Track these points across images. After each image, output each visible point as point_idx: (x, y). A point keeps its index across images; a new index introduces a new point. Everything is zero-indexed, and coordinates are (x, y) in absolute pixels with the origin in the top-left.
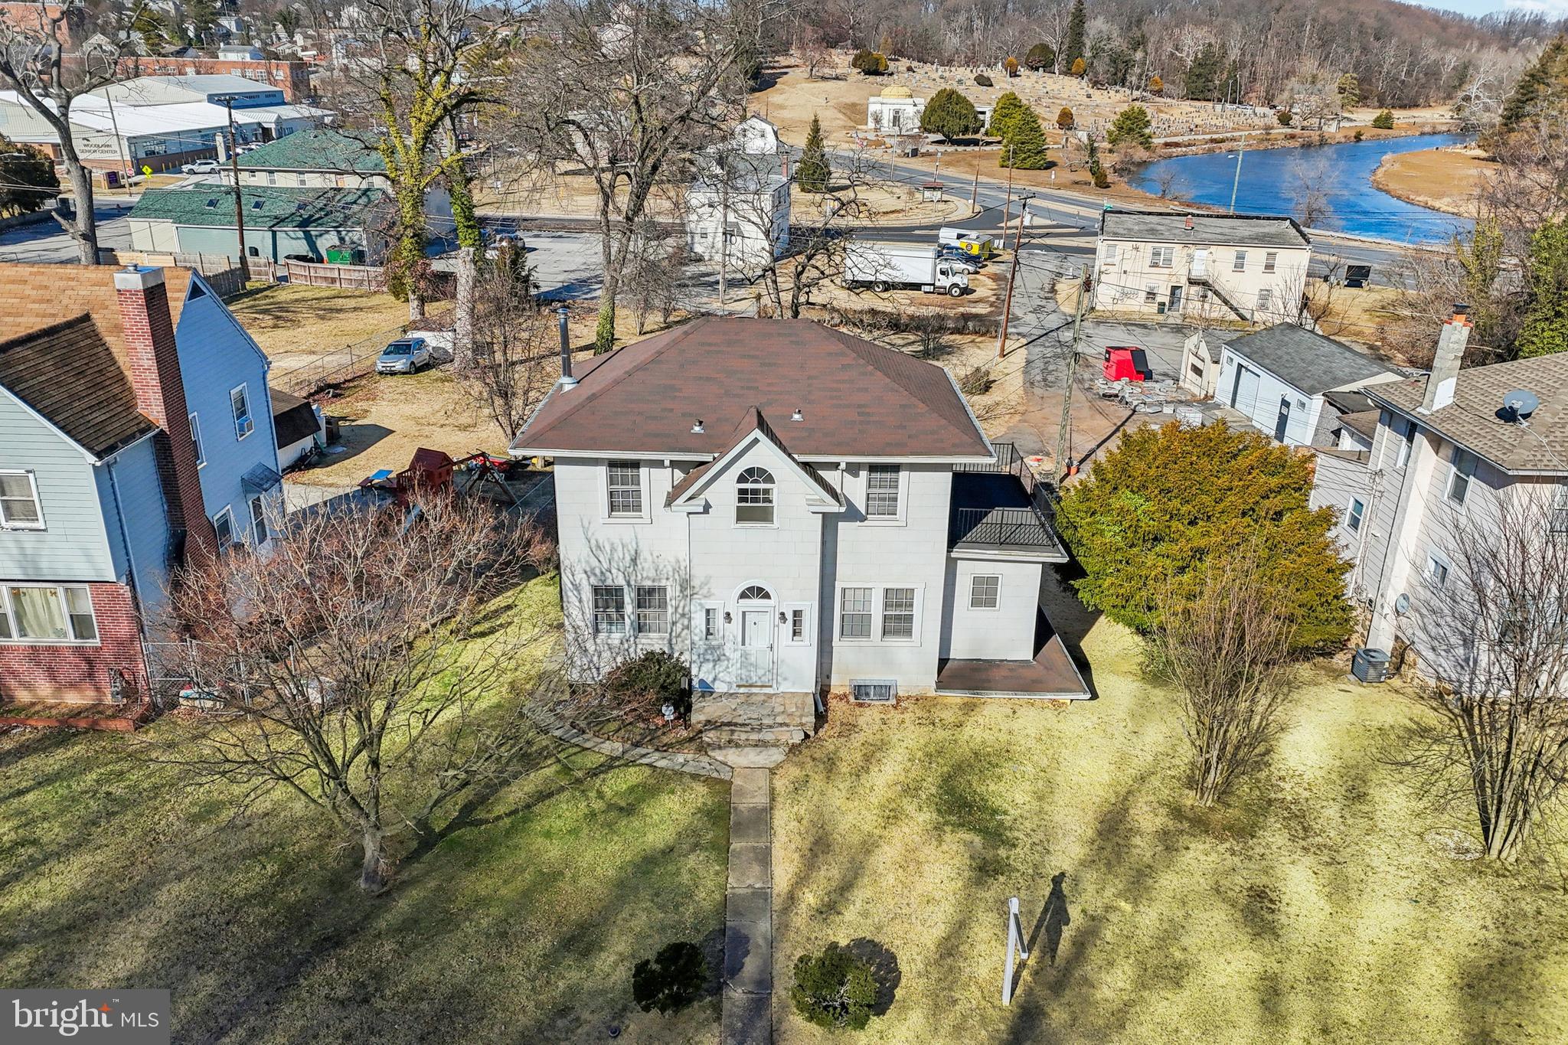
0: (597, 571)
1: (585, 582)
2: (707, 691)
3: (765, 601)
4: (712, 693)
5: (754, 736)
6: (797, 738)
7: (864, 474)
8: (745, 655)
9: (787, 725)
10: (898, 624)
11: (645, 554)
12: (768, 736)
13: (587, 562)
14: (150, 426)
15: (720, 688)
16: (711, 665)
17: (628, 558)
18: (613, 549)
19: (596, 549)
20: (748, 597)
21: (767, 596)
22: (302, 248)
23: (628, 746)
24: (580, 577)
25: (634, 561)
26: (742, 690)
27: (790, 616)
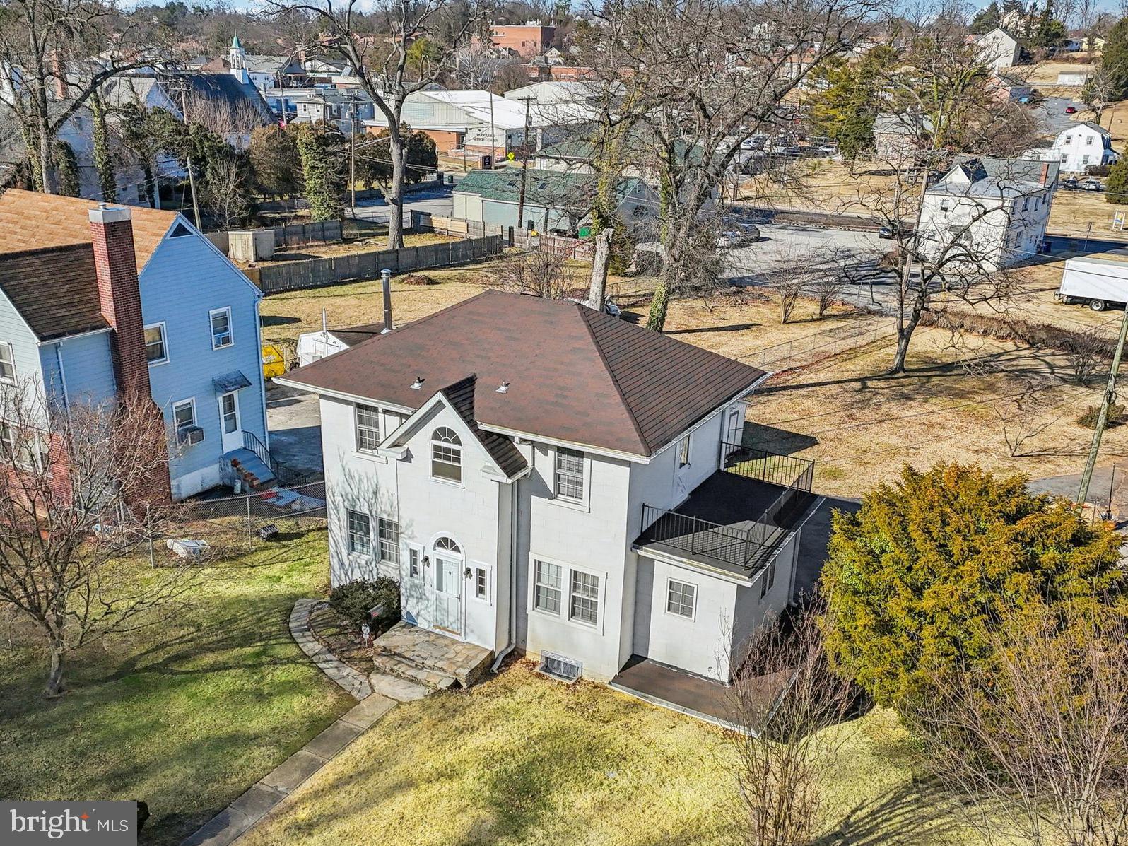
0: (350, 497)
1: (341, 504)
2: (412, 624)
3: (455, 554)
4: (413, 626)
5: (411, 672)
6: (445, 684)
7: (551, 453)
8: (438, 599)
9: (444, 671)
10: (582, 608)
11: (382, 490)
12: (421, 675)
13: (343, 488)
14: (105, 324)
15: (422, 624)
16: (415, 601)
17: (371, 491)
18: (360, 480)
19: (349, 477)
20: (442, 546)
21: (457, 549)
22: (565, 225)
23: (325, 649)
24: (339, 499)
25: (375, 493)
26: (437, 631)
27: (473, 572)
